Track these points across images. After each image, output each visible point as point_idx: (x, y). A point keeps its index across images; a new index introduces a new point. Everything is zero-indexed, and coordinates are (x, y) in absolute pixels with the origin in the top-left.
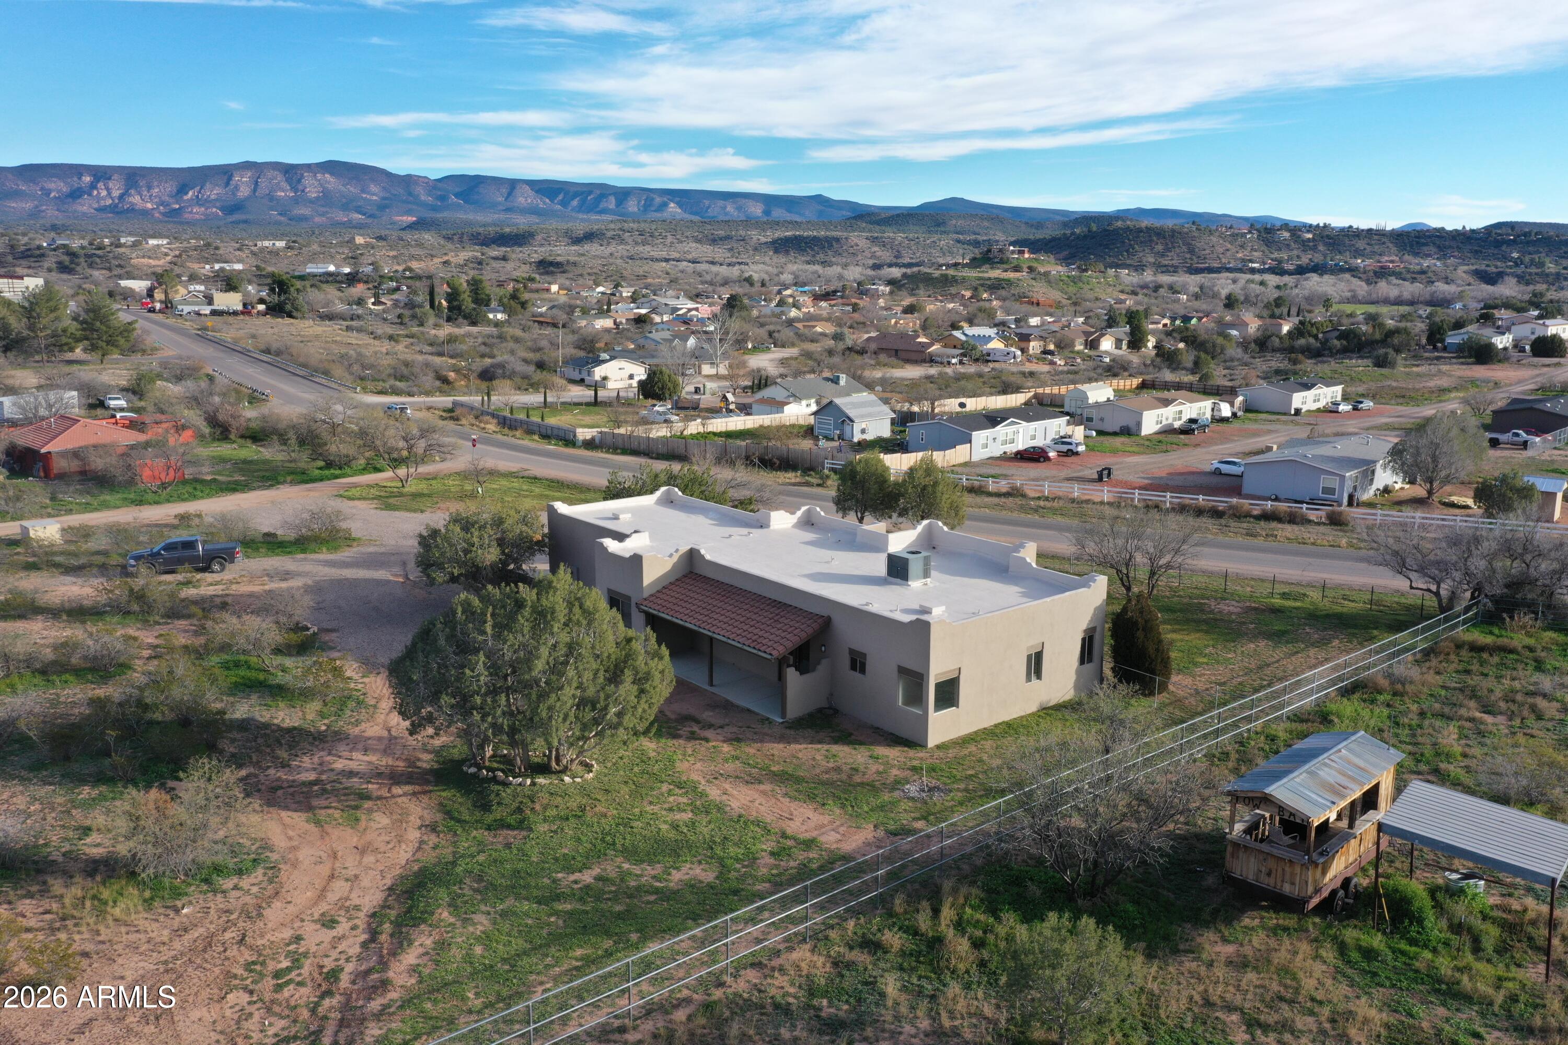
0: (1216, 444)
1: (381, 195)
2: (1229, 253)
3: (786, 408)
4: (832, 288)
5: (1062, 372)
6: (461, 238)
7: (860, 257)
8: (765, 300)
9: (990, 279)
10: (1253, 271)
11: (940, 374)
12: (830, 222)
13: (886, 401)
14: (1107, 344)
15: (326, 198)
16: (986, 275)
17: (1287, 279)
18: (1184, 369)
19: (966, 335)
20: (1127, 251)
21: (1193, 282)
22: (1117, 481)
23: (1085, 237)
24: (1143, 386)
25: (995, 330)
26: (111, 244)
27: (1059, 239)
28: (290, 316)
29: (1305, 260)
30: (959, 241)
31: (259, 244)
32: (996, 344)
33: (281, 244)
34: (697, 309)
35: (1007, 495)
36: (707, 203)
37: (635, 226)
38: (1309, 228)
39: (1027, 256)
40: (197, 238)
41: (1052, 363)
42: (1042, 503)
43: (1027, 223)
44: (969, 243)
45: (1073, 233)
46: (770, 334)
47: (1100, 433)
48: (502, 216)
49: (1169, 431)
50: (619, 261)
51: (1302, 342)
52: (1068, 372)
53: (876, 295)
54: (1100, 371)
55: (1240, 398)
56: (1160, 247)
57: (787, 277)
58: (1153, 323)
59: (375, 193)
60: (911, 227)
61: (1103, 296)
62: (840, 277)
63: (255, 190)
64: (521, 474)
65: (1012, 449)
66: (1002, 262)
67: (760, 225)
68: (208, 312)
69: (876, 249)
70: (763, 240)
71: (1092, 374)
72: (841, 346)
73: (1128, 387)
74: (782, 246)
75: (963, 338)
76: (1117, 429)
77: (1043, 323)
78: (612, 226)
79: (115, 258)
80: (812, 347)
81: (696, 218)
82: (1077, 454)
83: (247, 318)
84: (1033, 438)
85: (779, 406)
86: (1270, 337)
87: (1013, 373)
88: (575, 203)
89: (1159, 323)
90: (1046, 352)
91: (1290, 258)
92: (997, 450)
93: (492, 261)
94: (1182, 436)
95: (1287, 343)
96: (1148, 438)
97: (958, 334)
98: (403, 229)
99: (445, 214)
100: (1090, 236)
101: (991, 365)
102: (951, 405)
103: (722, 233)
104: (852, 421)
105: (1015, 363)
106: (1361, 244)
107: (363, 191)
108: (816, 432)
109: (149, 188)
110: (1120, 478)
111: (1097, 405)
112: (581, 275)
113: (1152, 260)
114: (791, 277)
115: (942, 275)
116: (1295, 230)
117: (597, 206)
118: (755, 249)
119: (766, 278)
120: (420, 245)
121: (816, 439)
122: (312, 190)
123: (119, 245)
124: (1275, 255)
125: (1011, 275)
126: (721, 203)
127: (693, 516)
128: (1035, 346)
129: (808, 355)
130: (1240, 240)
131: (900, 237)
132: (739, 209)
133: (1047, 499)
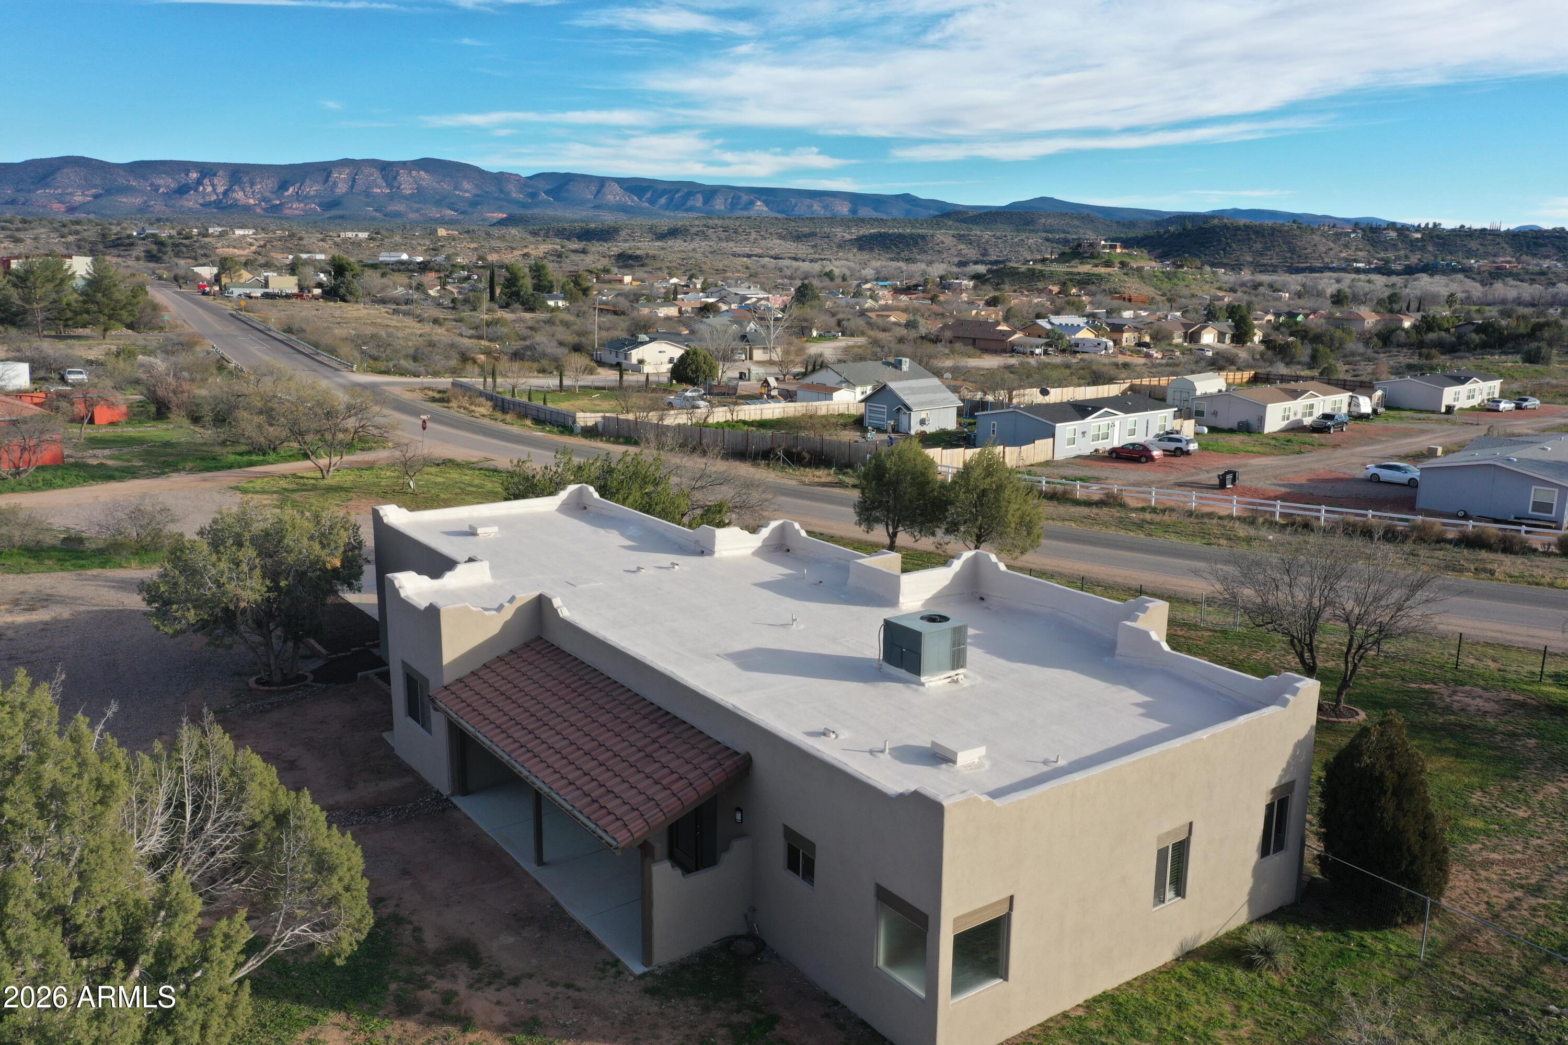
0: (1360, 445)
1: (475, 191)
2: (1332, 253)
3: (835, 394)
4: (914, 282)
5: (1160, 365)
6: (547, 233)
7: (945, 255)
8: (843, 293)
9: (1079, 274)
10: (1358, 271)
11: (1021, 364)
12: (916, 220)
13: (955, 390)
14: (1208, 338)
15: (420, 195)
16: (1075, 270)
17: (1394, 279)
18: (1299, 363)
19: (1052, 324)
20: (1224, 250)
21: (1295, 281)
22: (1243, 488)
23: (1180, 234)
24: (1255, 380)
25: (1085, 320)
26: (199, 234)
27: (1152, 237)
28: (344, 300)
29: (1414, 259)
30: (1047, 240)
31: (343, 235)
32: (1086, 334)
33: (363, 235)
34: (768, 299)
35: (1100, 504)
36: (793, 201)
37: (719, 222)
38: (1418, 229)
39: (1119, 250)
40: (283, 230)
41: (1148, 356)
42: (1148, 516)
43: (1118, 222)
44: (1058, 241)
45: (1167, 232)
46: (839, 323)
47: (1212, 429)
48: (591, 213)
49: (1297, 428)
50: (699, 256)
51: (1432, 336)
52: (1167, 365)
53: (960, 290)
54: (1203, 364)
55: (1379, 393)
56: (1258, 246)
57: (869, 272)
58: (1256, 319)
59: (468, 189)
60: (999, 225)
61: (1200, 294)
62: (924, 273)
63: (352, 187)
64: (480, 465)
65: (1105, 445)
66: (1092, 256)
67: (845, 222)
68: (259, 295)
69: (963, 247)
70: (848, 237)
71: (1194, 367)
72: (913, 334)
73: (1238, 381)
74: (864, 244)
75: (1048, 327)
76: (1233, 424)
77: (1136, 317)
78: (697, 222)
79: (201, 247)
80: (881, 335)
81: (779, 216)
82: (1188, 453)
83: (299, 301)
84: (1132, 432)
85: (827, 392)
86: (1394, 331)
87: (1105, 365)
88: (663, 201)
89: (1262, 319)
90: (1140, 344)
91: (1398, 258)
92: (1086, 447)
93: (572, 254)
94: (1316, 435)
95: (1414, 337)
96: (1273, 436)
97: (1042, 323)
98: (494, 225)
99: (536, 211)
100: (1185, 234)
101: (1079, 356)
102: (1033, 396)
103: (806, 230)
104: (909, 409)
105: (1107, 355)
106: (1474, 245)
107: (456, 188)
108: (867, 421)
109: (252, 184)
110: (1248, 484)
111: (1207, 397)
112: (660, 269)
113: (1250, 259)
114: (872, 272)
115: (1029, 270)
116: (1403, 230)
117: (683, 205)
118: (840, 246)
119: (848, 273)
120: (502, 238)
121: (864, 430)
122: (407, 185)
123: (206, 235)
124: (1382, 255)
125: (1102, 270)
126: (808, 201)
127: (602, 532)
128: (1128, 338)
129: (875, 342)
130: (1344, 240)
131: (987, 235)
132: (826, 207)
133: (1154, 510)
